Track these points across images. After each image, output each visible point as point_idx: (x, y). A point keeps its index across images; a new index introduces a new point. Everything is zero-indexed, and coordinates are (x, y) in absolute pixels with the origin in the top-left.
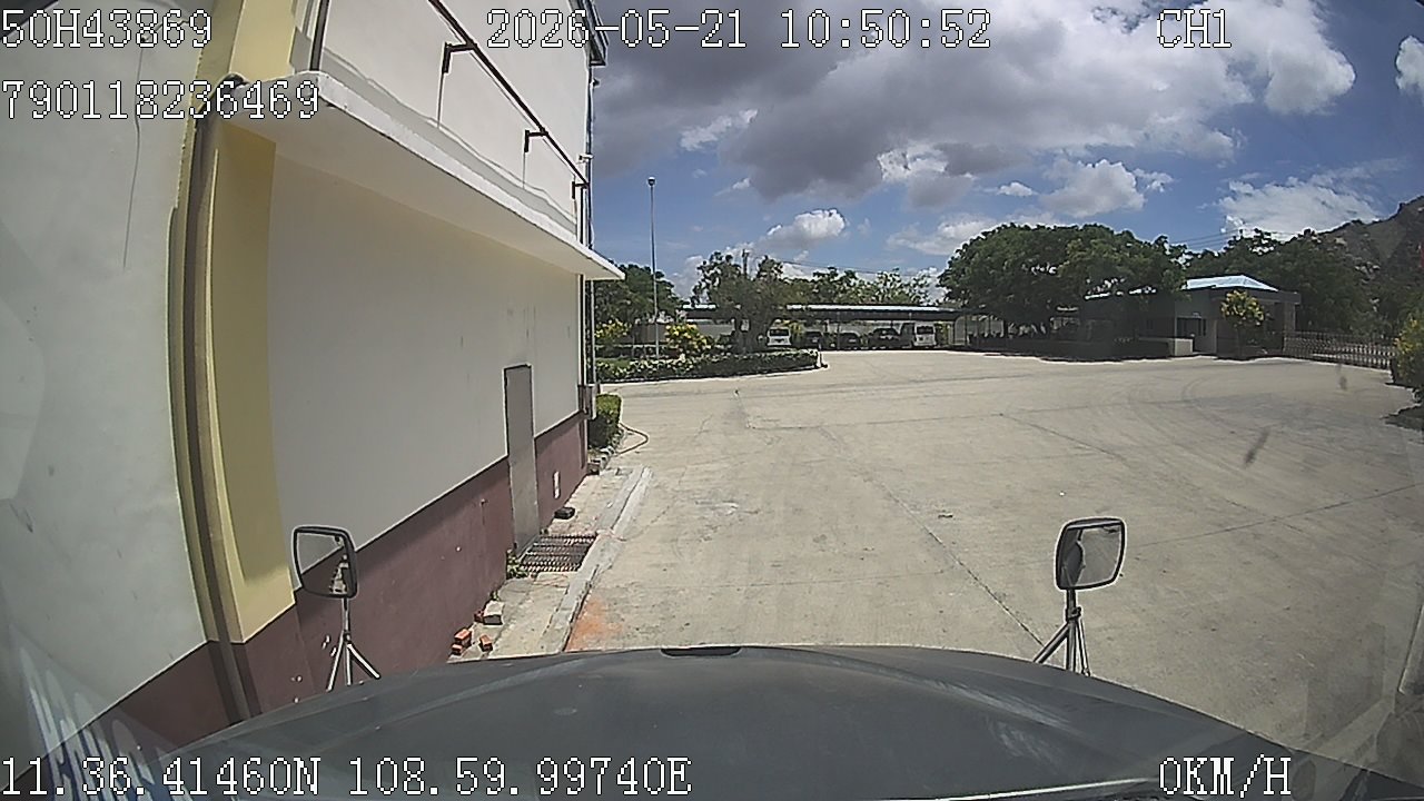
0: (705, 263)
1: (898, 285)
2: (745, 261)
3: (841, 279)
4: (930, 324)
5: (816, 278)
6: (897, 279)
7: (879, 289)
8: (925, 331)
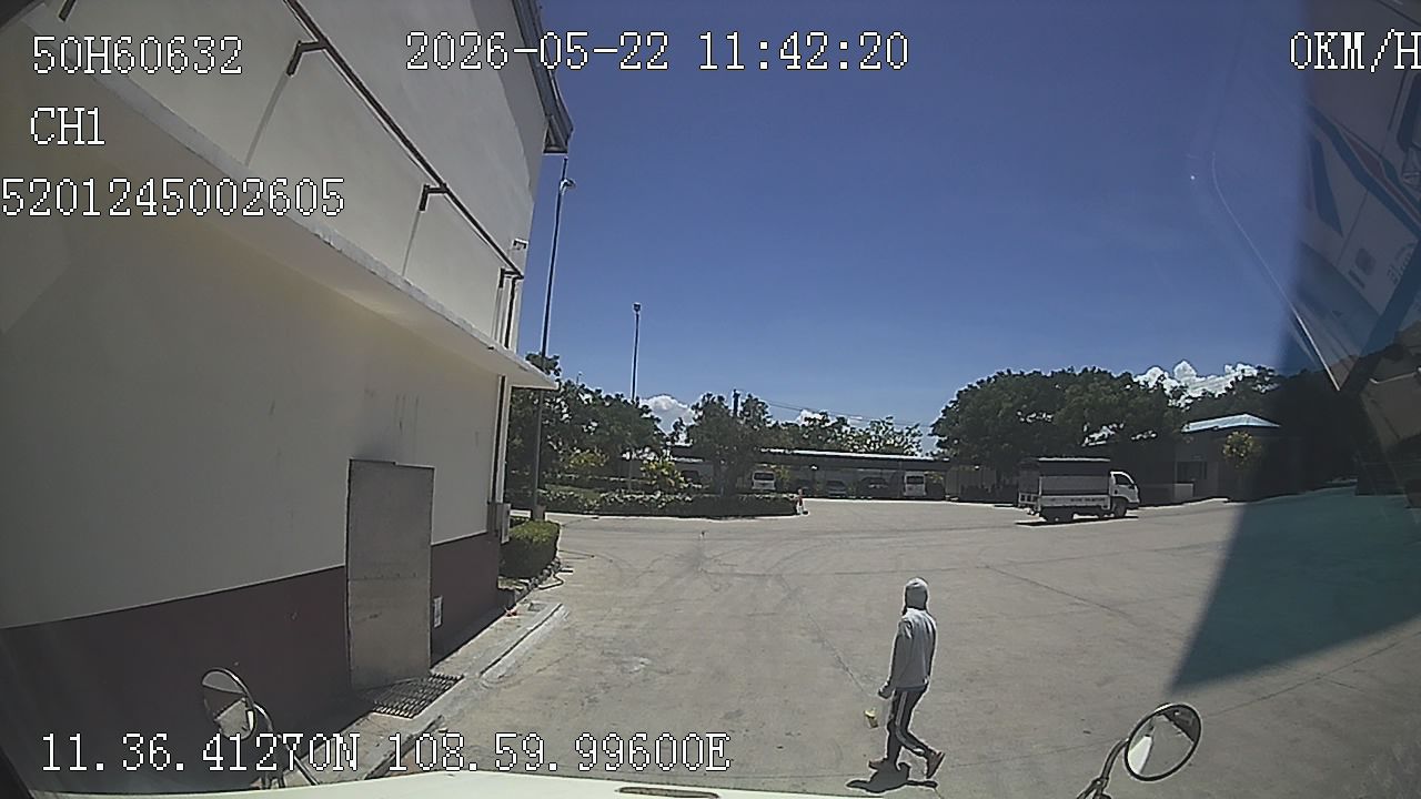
1: (891, 433)
2: (736, 401)
3: (832, 425)
4: (921, 474)
6: (890, 427)
7: (870, 438)
8: (914, 480)
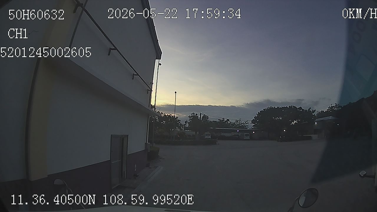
0: (190, 115)
1: (241, 123)
2: (201, 115)
3: (225, 121)
5: (219, 121)
6: (240, 121)
7: (235, 124)
8: (247, 135)
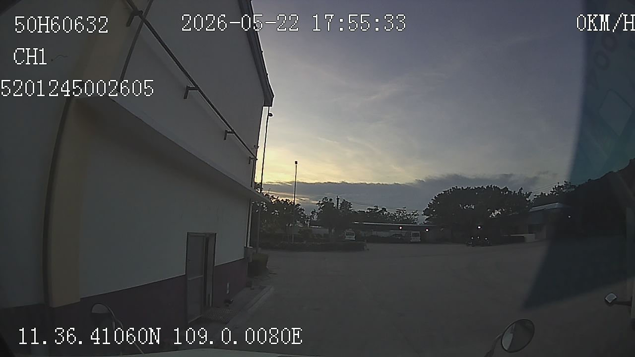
0: (320, 202)
1: (405, 214)
2: (338, 201)
3: (380, 211)
4: (419, 232)
5: (368, 211)
7: (396, 216)
8: (416, 235)
